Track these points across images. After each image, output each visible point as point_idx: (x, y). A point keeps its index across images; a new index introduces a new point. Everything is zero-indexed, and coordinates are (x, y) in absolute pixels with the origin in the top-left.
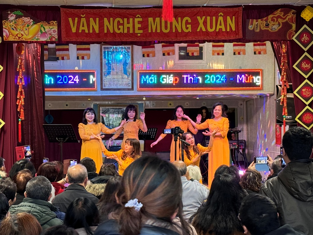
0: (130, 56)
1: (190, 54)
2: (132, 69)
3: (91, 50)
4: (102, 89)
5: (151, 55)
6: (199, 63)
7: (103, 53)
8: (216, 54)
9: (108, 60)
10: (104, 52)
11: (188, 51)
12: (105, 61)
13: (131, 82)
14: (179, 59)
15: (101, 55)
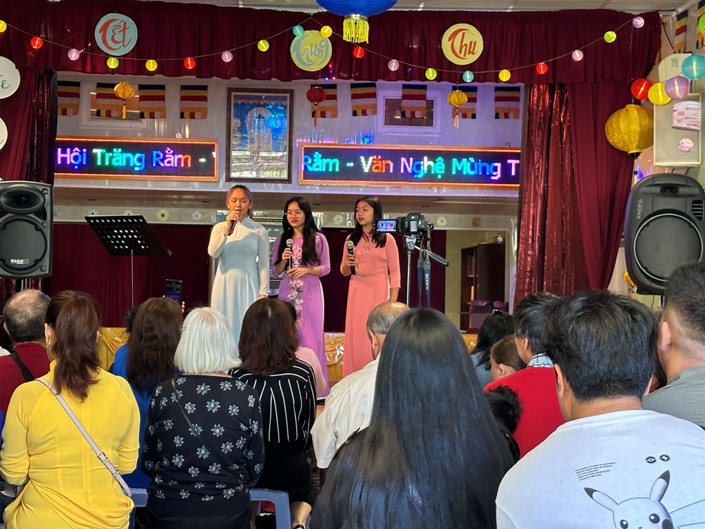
0: (288, 115)
1: (408, 115)
2: (291, 141)
3: (209, 101)
4: (229, 179)
5: (328, 113)
7: (232, 106)
9: (243, 124)
10: (234, 105)
11: (404, 107)
12: (235, 123)
13: (286, 167)
14: (385, 124)
15: (229, 110)
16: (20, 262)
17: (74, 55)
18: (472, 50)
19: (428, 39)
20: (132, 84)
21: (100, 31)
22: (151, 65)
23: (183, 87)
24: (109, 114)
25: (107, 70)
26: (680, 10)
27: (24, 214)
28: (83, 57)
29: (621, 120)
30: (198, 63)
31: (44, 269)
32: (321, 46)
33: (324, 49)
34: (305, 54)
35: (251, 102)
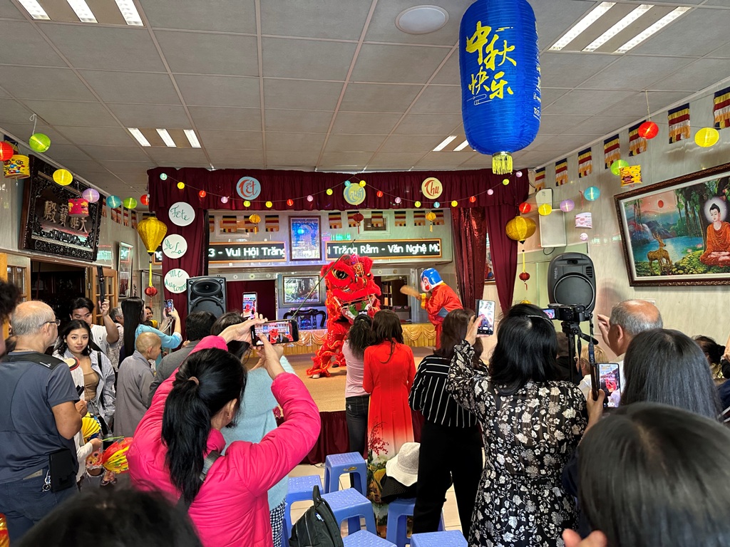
0: (318, 228)
1: (375, 225)
2: (320, 240)
3: (280, 223)
5: (338, 226)
6: (383, 234)
7: (291, 225)
8: (399, 225)
9: (297, 233)
11: (373, 222)
12: (293, 232)
13: (319, 253)
14: (365, 230)
15: (290, 227)
17: (225, 200)
18: (437, 191)
19: (414, 187)
20: (259, 215)
21: (239, 188)
22: (269, 204)
23: (267, 217)
24: (230, 231)
25: (245, 208)
26: (538, 168)
27: (209, 296)
28: (230, 201)
30: (295, 202)
32: (359, 191)
33: (361, 193)
34: (352, 196)
35: (300, 222)
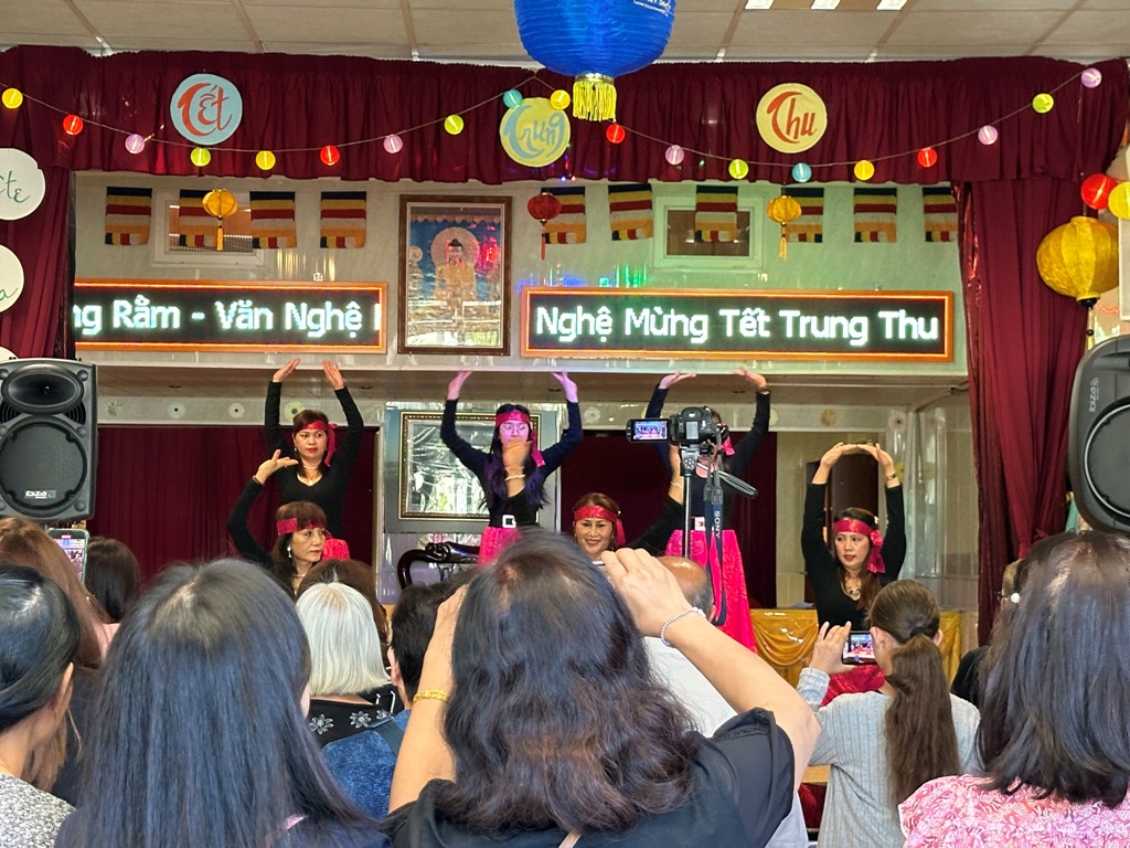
0: (502, 240)
1: (706, 237)
2: (507, 284)
3: (368, 218)
4: (404, 350)
5: (570, 236)
6: (735, 268)
7: (408, 226)
8: (794, 236)
9: (427, 255)
10: (412, 223)
11: (700, 224)
12: (415, 253)
13: (500, 328)
14: (669, 253)
15: (402, 233)
16: (41, 495)
17: (135, 144)
18: (807, 128)
19: (732, 111)
20: (232, 190)
21: (179, 107)
22: (266, 160)
23: (326, 196)
24: (200, 242)
25: (191, 169)
27: (49, 414)
28: (151, 148)
29: (1063, 243)
30: (345, 155)
31: (82, 506)
32: (551, 124)
33: (557, 129)
34: (525, 139)
35: (440, 219)
